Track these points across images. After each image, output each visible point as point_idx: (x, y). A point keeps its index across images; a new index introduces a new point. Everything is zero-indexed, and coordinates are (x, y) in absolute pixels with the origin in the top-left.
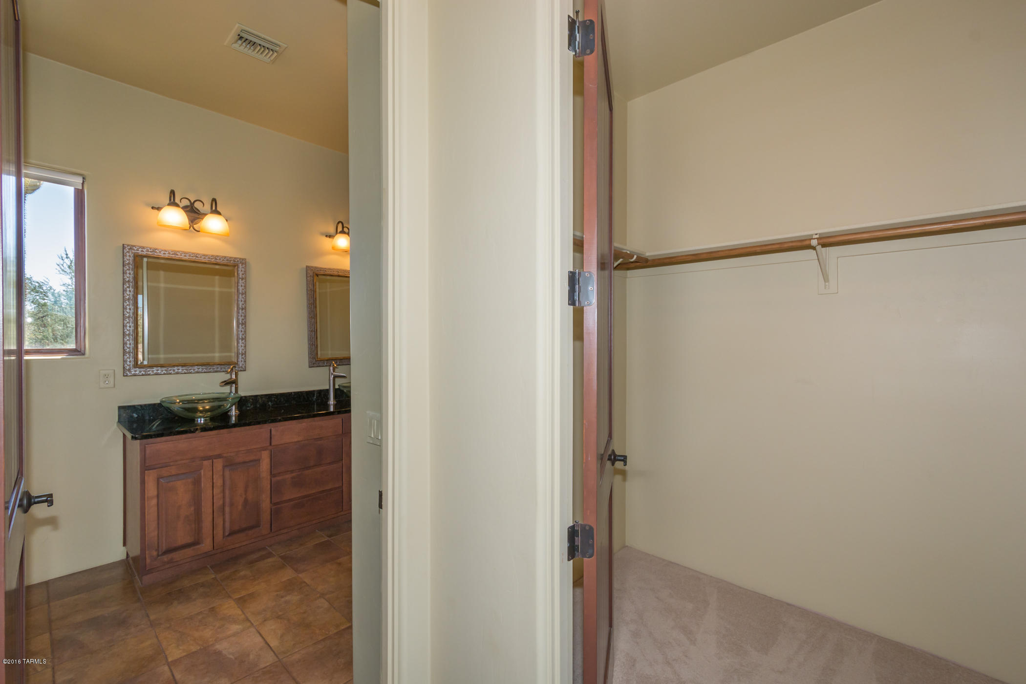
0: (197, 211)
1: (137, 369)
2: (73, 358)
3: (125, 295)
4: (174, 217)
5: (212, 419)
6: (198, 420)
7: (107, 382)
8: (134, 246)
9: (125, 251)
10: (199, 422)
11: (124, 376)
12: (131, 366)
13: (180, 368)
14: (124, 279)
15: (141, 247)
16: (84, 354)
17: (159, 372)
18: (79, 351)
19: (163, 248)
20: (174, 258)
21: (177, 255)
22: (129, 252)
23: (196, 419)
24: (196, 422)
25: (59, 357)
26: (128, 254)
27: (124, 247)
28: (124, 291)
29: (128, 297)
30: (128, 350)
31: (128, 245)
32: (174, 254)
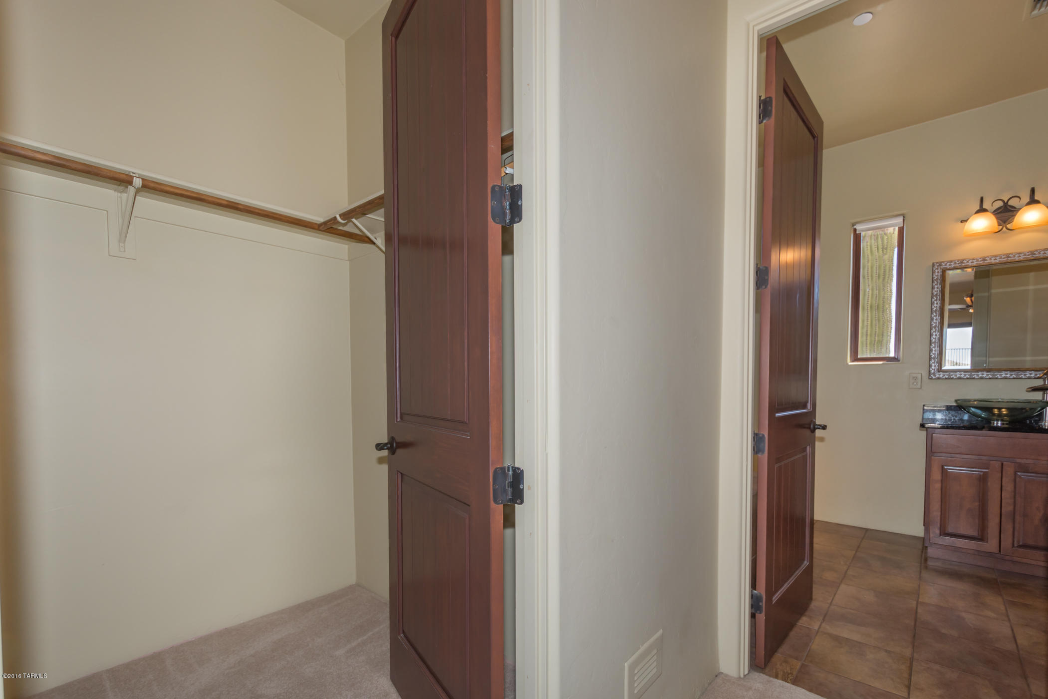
0: (1012, 209)
1: (941, 373)
2: (891, 364)
3: (933, 307)
4: (982, 223)
5: (1010, 423)
6: (994, 423)
7: (915, 384)
8: (943, 262)
9: (934, 269)
10: (995, 425)
11: (929, 379)
12: (936, 370)
13: (985, 373)
14: (932, 294)
15: (948, 262)
16: (899, 361)
17: (962, 376)
18: (896, 359)
19: (971, 257)
20: (983, 264)
21: (986, 260)
22: (937, 269)
23: (992, 422)
24: (992, 425)
25: (881, 363)
26: (937, 271)
27: (933, 265)
28: (932, 303)
29: (935, 309)
30: (933, 356)
31: (937, 263)
32: (982, 260)
